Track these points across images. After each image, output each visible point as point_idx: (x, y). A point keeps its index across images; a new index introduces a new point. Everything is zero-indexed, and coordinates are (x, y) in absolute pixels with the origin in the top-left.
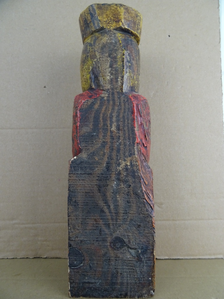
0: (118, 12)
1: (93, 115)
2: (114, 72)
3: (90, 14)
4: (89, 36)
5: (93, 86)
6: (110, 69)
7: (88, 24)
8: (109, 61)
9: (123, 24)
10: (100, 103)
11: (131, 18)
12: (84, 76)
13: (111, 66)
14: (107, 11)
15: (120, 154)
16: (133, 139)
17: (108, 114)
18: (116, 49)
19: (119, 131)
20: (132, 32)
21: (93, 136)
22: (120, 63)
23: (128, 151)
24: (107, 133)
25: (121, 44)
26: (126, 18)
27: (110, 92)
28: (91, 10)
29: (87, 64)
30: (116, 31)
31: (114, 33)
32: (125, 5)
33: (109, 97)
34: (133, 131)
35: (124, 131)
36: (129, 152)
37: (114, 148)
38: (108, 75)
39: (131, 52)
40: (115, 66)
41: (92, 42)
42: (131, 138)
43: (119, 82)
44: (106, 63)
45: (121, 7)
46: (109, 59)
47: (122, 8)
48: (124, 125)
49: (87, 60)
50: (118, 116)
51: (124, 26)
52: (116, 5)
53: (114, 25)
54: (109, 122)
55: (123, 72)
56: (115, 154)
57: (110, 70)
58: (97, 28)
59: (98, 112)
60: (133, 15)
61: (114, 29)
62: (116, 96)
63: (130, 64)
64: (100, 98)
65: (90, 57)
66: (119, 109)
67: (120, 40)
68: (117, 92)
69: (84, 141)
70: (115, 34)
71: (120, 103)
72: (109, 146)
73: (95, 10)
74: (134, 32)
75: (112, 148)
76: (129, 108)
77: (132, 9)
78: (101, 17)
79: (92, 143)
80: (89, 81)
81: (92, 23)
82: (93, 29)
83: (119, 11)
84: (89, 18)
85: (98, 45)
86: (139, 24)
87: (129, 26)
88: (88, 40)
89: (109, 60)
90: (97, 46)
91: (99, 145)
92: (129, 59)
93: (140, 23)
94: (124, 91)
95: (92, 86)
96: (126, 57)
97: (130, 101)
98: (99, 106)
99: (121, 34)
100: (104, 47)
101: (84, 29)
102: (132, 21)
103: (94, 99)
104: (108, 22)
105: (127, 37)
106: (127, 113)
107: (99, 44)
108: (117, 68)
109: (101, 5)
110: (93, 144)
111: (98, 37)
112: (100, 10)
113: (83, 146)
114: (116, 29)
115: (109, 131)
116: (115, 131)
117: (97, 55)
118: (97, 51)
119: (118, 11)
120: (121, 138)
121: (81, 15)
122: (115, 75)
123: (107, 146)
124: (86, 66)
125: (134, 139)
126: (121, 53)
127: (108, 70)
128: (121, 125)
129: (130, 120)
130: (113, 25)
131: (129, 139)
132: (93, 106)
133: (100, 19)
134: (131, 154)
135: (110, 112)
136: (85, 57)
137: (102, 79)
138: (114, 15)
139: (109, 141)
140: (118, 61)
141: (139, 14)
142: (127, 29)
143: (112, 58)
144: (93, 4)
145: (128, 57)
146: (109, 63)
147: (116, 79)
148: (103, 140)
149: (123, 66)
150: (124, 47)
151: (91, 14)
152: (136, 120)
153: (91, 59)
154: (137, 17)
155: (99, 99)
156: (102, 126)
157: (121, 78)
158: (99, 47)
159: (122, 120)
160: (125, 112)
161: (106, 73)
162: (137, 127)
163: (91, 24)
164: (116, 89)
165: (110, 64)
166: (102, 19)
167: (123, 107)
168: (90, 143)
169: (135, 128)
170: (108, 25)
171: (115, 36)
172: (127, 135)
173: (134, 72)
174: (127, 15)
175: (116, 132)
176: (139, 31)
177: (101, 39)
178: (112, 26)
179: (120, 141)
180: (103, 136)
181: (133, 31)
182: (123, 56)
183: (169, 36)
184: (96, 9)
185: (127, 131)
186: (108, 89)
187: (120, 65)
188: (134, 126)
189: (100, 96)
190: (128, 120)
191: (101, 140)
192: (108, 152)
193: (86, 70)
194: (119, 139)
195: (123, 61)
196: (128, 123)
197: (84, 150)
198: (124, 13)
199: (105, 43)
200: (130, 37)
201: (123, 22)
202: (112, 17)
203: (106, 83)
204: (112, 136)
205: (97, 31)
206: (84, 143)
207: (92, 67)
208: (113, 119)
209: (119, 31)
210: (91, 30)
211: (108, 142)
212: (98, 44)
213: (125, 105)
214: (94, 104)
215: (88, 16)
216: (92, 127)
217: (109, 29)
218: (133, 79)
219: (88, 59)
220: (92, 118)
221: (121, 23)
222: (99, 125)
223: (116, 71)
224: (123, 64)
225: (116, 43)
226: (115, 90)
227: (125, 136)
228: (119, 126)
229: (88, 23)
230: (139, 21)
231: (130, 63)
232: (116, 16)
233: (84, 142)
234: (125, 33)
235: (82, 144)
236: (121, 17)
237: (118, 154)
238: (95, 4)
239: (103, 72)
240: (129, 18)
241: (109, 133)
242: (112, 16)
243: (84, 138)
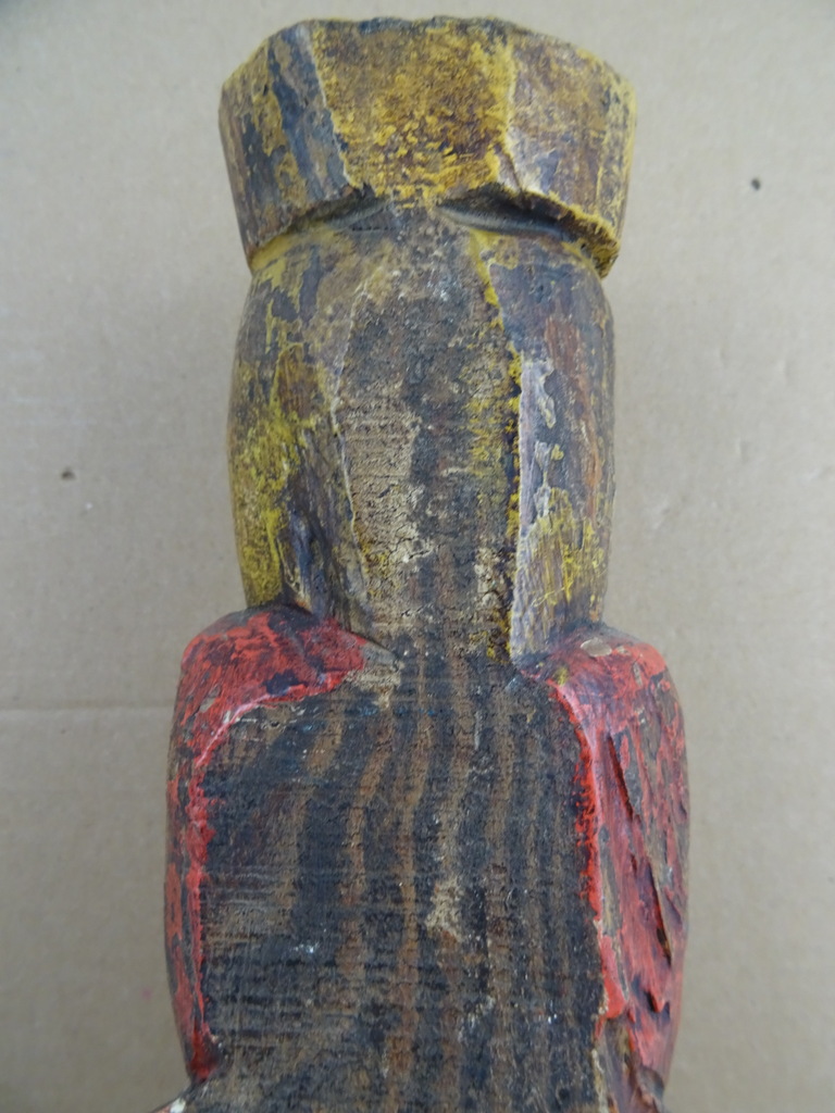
0: (476, 78)
1: (297, 818)
2: (443, 515)
3: (277, 93)
4: (274, 239)
5: (301, 592)
6: (416, 493)
7: (266, 161)
8: (412, 436)
9: (512, 168)
10: (346, 735)
11: (564, 119)
12: (243, 505)
13: (423, 473)
14: (393, 72)
15: (490, 1093)
16: (580, 994)
17: (401, 813)
18: (459, 349)
19: (484, 938)
20: (570, 216)
21: (298, 962)
22: (484, 449)
23: (548, 1073)
24: (400, 943)
25: (496, 313)
26: (532, 124)
27: (414, 655)
28: (285, 65)
29: (262, 439)
30: (460, 216)
31: (446, 231)
32: (522, 23)
33: (411, 692)
34: (583, 934)
35: (519, 933)
36: (554, 1080)
37: (447, 1051)
38: (402, 539)
39: (566, 362)
40: (452, 470)
41: (295, 292)
42: (570, 990)
43: (483, 587)
44: (390, 452)
45: (497, 39)
46: (408, 418)
47: (506, 53)
48: (515, 895)
49: (260, 406)
50: (473, 829)
51: (515, 178)
52: (463, 27)
53: (443, 176)
54: (410, 871)
55: (511, 513)
56: (454, 1090)
57: (414, 499)
58: (328, 197)
59: (333, 796)
60: (583, 95)
61: (449, 204)
62: (460, 686)
63: (557, 453)
64: (345, 695)
65: (280, 393)
66: (481, 778)
67: (486, 286)
68: (468, 659)
69: (239, 996)
70: (454, 237)
71: (486, 734)
72: (410, 1035)
73: (311, 68)
74: (585, 216)
75: (429, 1050)
76: (551, 776)
77: (574, 55)
78: (350, 117)
79: (294, 1009)
80: (273, 551)
81: (290, 156)
82: (302, 202)
83: (485, 69)
84: (274, 120)
85: (331, 319)
86: (616, 158)
87: (549, 179)
88: (270, 264)
89: (407, 424)
90: (325, 324)
91: (339, 1030)
92: (548, 414)
93: (622, 148)
94: (515, 649)
95: (294, 594)
96: (535, 404)
97: (556, 724)
98: (339, 755)
99: (497, 239)
100: (371, 331)
101: (246, 189)
102: (577, 136)
103: (302, 705)
104: (403, 151)
105: (538, 253)
106: (535, 807)
107: (335, 309)
108: (468, 489)
109: (355, 32)
110: (298, 1016)
111: (334, 259)
112: (342, 65)
113: (233, 1033)
114: (463, 203)
115: (413, 935)
116: (453, 932)
117: (322, 386)
118: (329, 363)
119: (472, 70)
120: (494, 982)
121: (225, 95)
122: (455, 534)
123: (399, 1034)
124: (257, 451)
125: (591, 991)
126: (499, 375)
127: (404, 498)
128: (495, 895)
129: (557, 859)
130: (435, 171)
131: (555, 993)
132: (298, 750)
133: (346, 130)
134: (565, 1094)
135: (415, 797)
136: (251, 383)
137: (363, 560)
138: (447, 100)
139: (410, 1003)
140: (471, 434)
141: (616, 89)
142: (534, 196)
143: (433, 413)
144: (296, 26)
145: (543, 401)
146: (407, 453)
147: (458, 563)
148: (372, 992)
149: (512, 473)
150: (514, 335)
151: (283, 93)
152: (599, 860)
153: (284, 407)
154: (605, 105)
155: (343, 707)
156: (363, 898)
157: (497, 560)
158: (339, 330)
159: (500, 856)
160: (521, 801)
161: (387, 521)
162: (608, 904)
163: (287, 163)
164: (461, 634)
165: (416, 458)
166: (362, 130)
167: (508, 765)
168: (277, 1008)
169: (596, 913)
170: (405, 176)
171: (453, 254)
172: (538, 962)
173: (583, 496)
174: (542, 100)
175: (460, 939)
176: (617, 203)
177: (355, 277)
178: (430, 184)
179: (490, 1005)
180: (368, 967)
181: (578, 211)
182: (511, 401)
183: (756, 184)
184: (315, 61)
185: (537, 941)
186: (405, 639)
187: (485, 465)
188: (588, 904)
189: (348, 685)
190: (545, 860)
191: (353, 995)
192: (406, 1076)
193: (253, 471)
194: (482, 986)
195: (510, 438)
196: (547, 883)
197: (238, 1055)
198: (519, 83)
199: (379, 302)
200: (560, 251)
201: (512, 155)
202: (429, 119)
203: (385, 595)
204: (432, 970)
205: (327, 211)
206: (238, 1006)
207: (292, 463)
208: (437, 850)
209: (482, 211)
210: (284, 207)
211: (401, 1008)
212: (329, 311)
213: (522, 751)
214: (307, 741)
215: (268, 109)
216: (289, 904)
217: (411, 199)
218: (575, 545)
219: (267, 401)
220: (294, 839)
221: (494, 162)
222: (343, 891)
223: (463, 504)
224: (511, 452)
225: (458, 304)
226: (450, 641)
227: (522, 973)
228: (482, 896)
229: (269, 151)
230: (620, 134)
231: (556, 441)
232: (463, 109)
233: (234, 999)
234: (522, 226)
235: (226, 1019)
236: (499, 114)
237: (472, 1093)
238: (311, 25)
239: (366, 510)
240: (552, 122)
241: (415, 946)
242: (432, 112)
243: (237, 978)
